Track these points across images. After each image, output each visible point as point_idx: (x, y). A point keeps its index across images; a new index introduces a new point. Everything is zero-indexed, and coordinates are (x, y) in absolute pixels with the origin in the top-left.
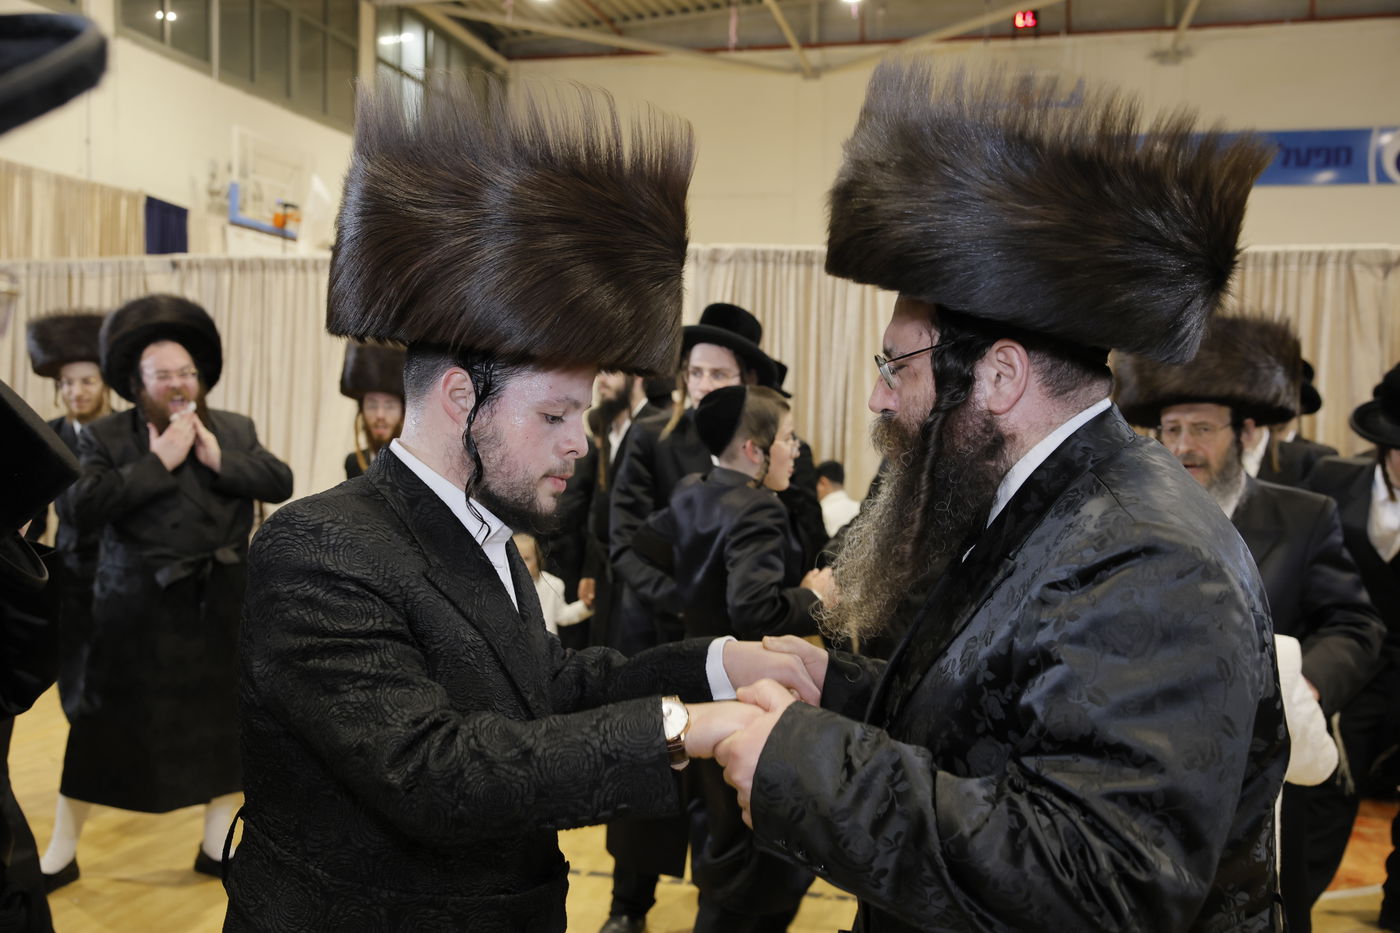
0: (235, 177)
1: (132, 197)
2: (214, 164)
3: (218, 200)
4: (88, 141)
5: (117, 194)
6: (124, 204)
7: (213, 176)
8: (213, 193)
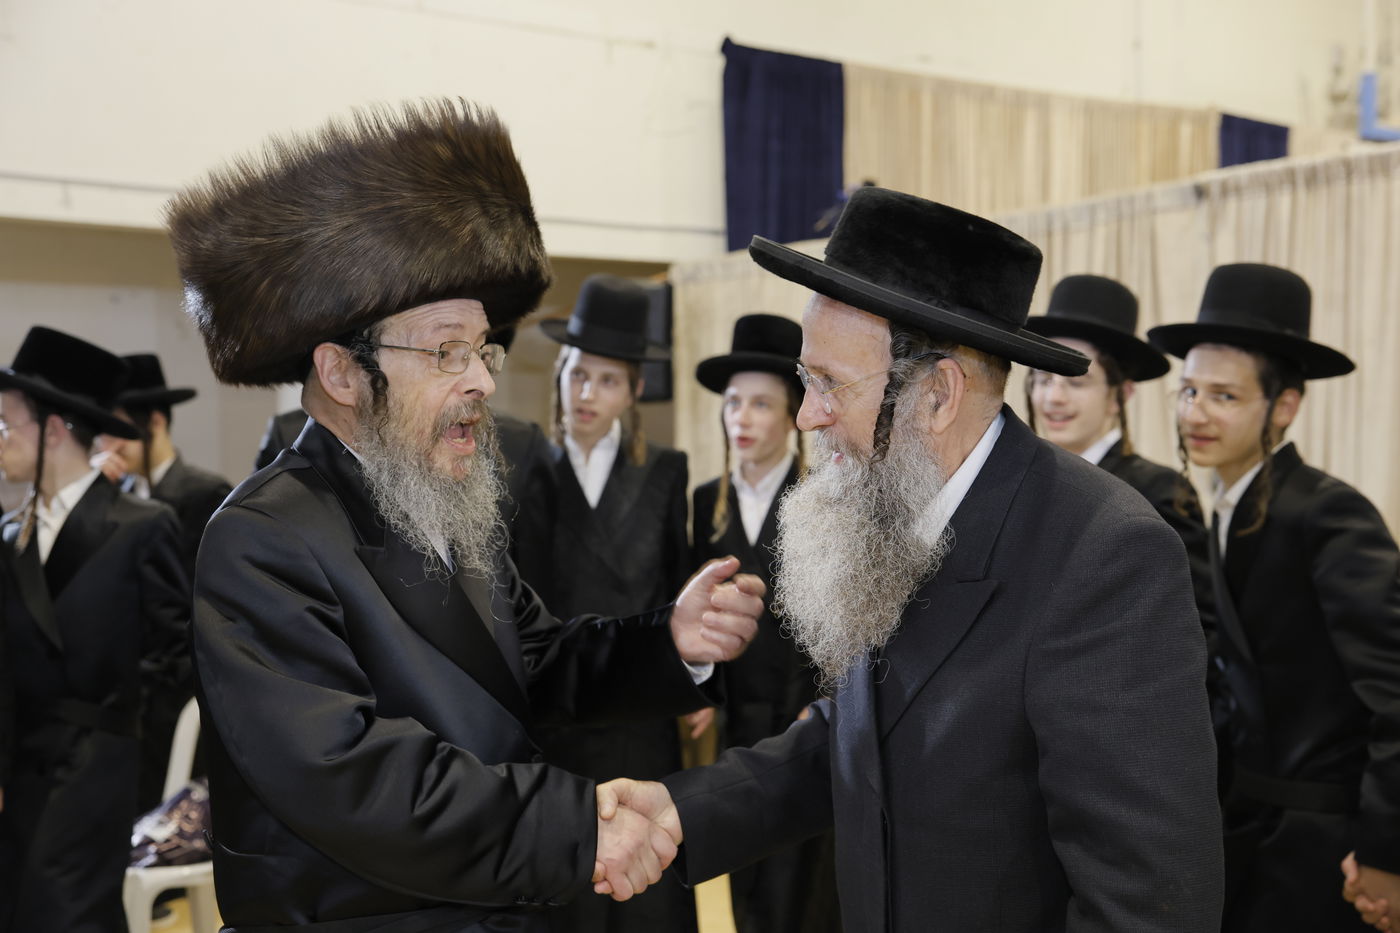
0: (1370, 65)
1: (1199, 118)
2: (1339, 52)
3: (1346, 108)
4: (1137, 45)
5: (1176, 116)
6: (1186, 131)
7: (1338, 71)
8: (1337, 98)
